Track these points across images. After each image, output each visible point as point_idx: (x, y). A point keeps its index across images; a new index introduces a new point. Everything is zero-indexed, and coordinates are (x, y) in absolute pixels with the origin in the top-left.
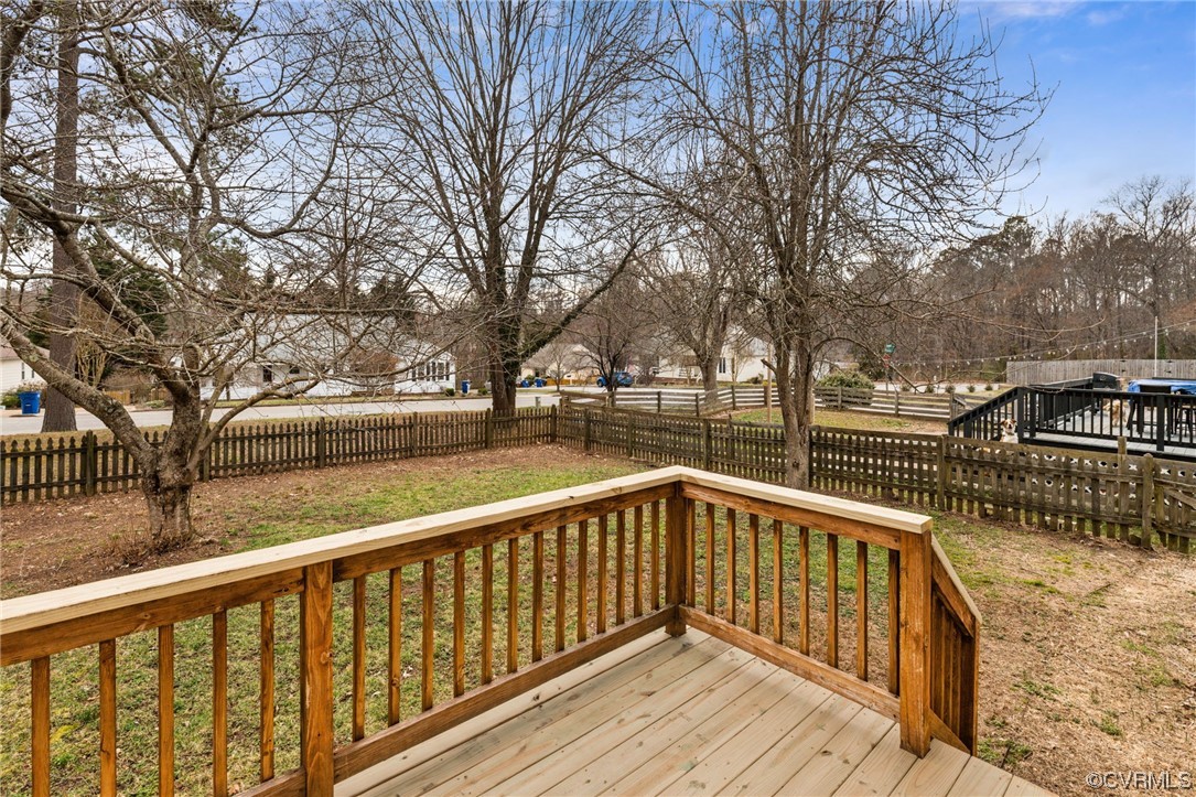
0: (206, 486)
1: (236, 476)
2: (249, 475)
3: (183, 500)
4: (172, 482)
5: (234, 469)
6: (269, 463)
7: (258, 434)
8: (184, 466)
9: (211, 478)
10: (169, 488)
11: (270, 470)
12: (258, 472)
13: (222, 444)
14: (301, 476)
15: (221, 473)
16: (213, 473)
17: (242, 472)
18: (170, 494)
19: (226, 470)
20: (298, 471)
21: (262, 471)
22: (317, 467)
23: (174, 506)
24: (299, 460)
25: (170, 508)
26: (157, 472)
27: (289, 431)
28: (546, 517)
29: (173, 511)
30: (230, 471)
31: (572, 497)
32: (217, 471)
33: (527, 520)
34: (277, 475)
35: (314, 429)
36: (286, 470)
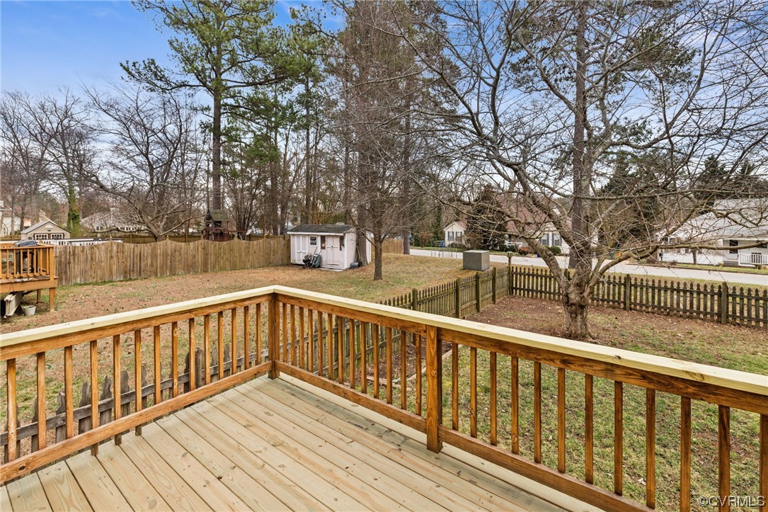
0: (626, 313)
1: (648, 312)
2: (658, 314)
3: (581, 313)
4: (575, 301)
5: (647, 307)
6: (675, 309)
7: (666, 286)
8: (582, 293)
9: (631, 309)
10: (573, 304)
11: (675, 315)
12: (665, 313)
13: (639, 289)
14: (700, 325)
15: (638, 307)
16: (632, 306)
17: (653, 311)
18: (574, 307)
19: (641, 307)
20: (699, 321)
21: (668, 313)
22: (719, 322)
23: (577, 315)
24: (701, 312)
25: (574, 316)
26: (568, 293)
27: (692, 288)
28: (588, 364)
29: (576, 318)
30: (644, 308)
31: (619, 358)
32: (635, 306)
33: (566, 358)
34: (680, 319)
35: (716, 290)
36: (688, 317)
